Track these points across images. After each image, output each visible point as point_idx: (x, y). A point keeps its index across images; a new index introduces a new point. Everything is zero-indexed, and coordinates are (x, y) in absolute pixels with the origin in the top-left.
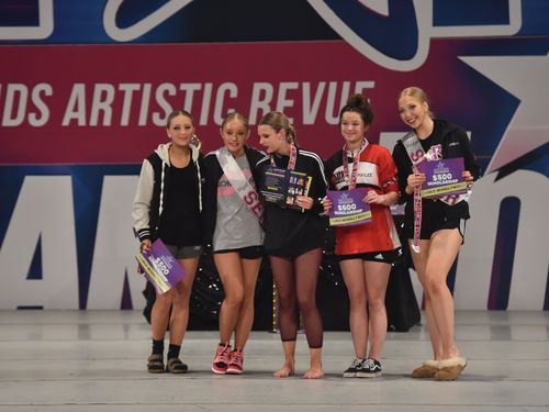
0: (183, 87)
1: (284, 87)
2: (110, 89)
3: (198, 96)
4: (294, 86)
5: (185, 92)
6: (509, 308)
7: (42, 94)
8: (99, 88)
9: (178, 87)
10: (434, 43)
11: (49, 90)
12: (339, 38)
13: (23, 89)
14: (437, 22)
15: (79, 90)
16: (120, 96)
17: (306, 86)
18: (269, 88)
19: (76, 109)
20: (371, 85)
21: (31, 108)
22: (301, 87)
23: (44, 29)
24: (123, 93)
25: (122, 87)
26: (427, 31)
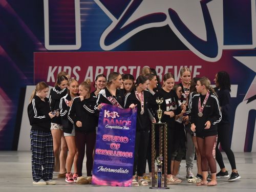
0: (129, 67)
1: (167, 68)
2: (102, 68)
3: (135, 71)
4: (171, 67)
5: (130, 69)
6: (252, 151)
7: (77, 70)
8: (98, 68)
9: (127, 67)
10: (224, 51)
11: (79, 69)
12: (189, 49)
13: (69, 68)
14: (225, 44)
15: (90, 69)
16: (106, 71)
17: (176, 67)
18: (161, 68)
19: (89, 76)
20: (200, 67)
21: (73, 75)
22: (174, 68)
23: (78, 46)
24: (107, 69)
25: (107, 67)
26: (221, 47)
